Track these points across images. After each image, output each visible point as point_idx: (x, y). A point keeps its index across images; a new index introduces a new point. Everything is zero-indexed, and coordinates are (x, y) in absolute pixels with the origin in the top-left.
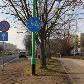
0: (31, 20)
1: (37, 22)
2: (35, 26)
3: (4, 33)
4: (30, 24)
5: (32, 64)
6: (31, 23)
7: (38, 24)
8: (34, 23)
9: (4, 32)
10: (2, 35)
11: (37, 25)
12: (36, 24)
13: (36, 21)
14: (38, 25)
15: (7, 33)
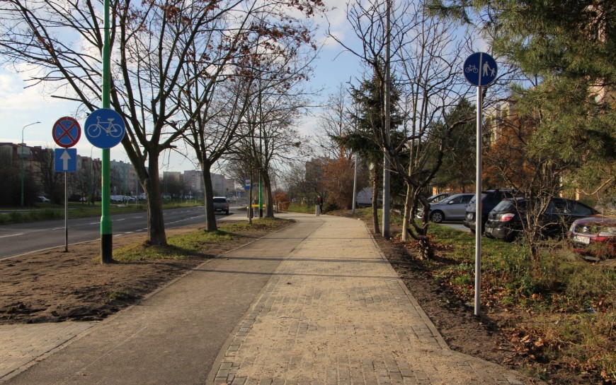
0: (98, 117)
1: (113, 122)
2: (107, 132)
3: (65, 151)
4: (95, 127)
5: (101, 233)
6: (98, 125)
7: (116, 127)
8: (106, 126)
9: (67, 146)
10: (60, 156)
11: (112, 129)
12: (109, 128)
13: (112, 120)
14: (116, 131)
15: (75, 150)
